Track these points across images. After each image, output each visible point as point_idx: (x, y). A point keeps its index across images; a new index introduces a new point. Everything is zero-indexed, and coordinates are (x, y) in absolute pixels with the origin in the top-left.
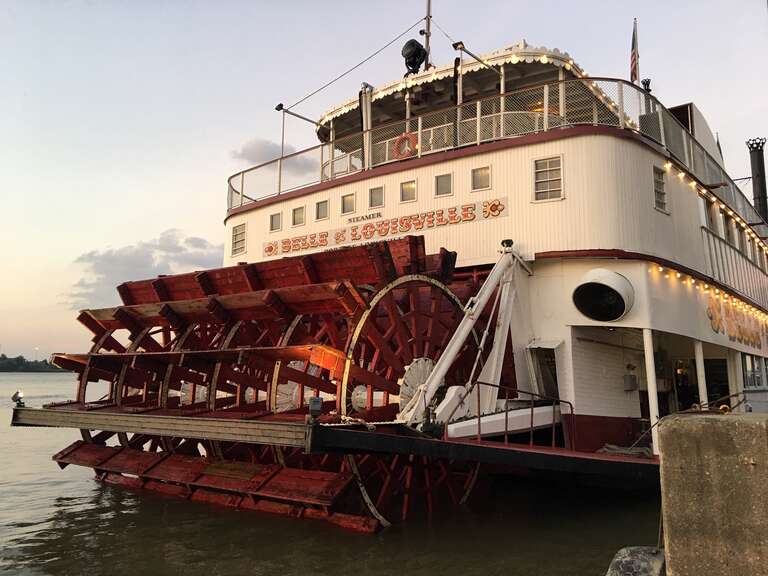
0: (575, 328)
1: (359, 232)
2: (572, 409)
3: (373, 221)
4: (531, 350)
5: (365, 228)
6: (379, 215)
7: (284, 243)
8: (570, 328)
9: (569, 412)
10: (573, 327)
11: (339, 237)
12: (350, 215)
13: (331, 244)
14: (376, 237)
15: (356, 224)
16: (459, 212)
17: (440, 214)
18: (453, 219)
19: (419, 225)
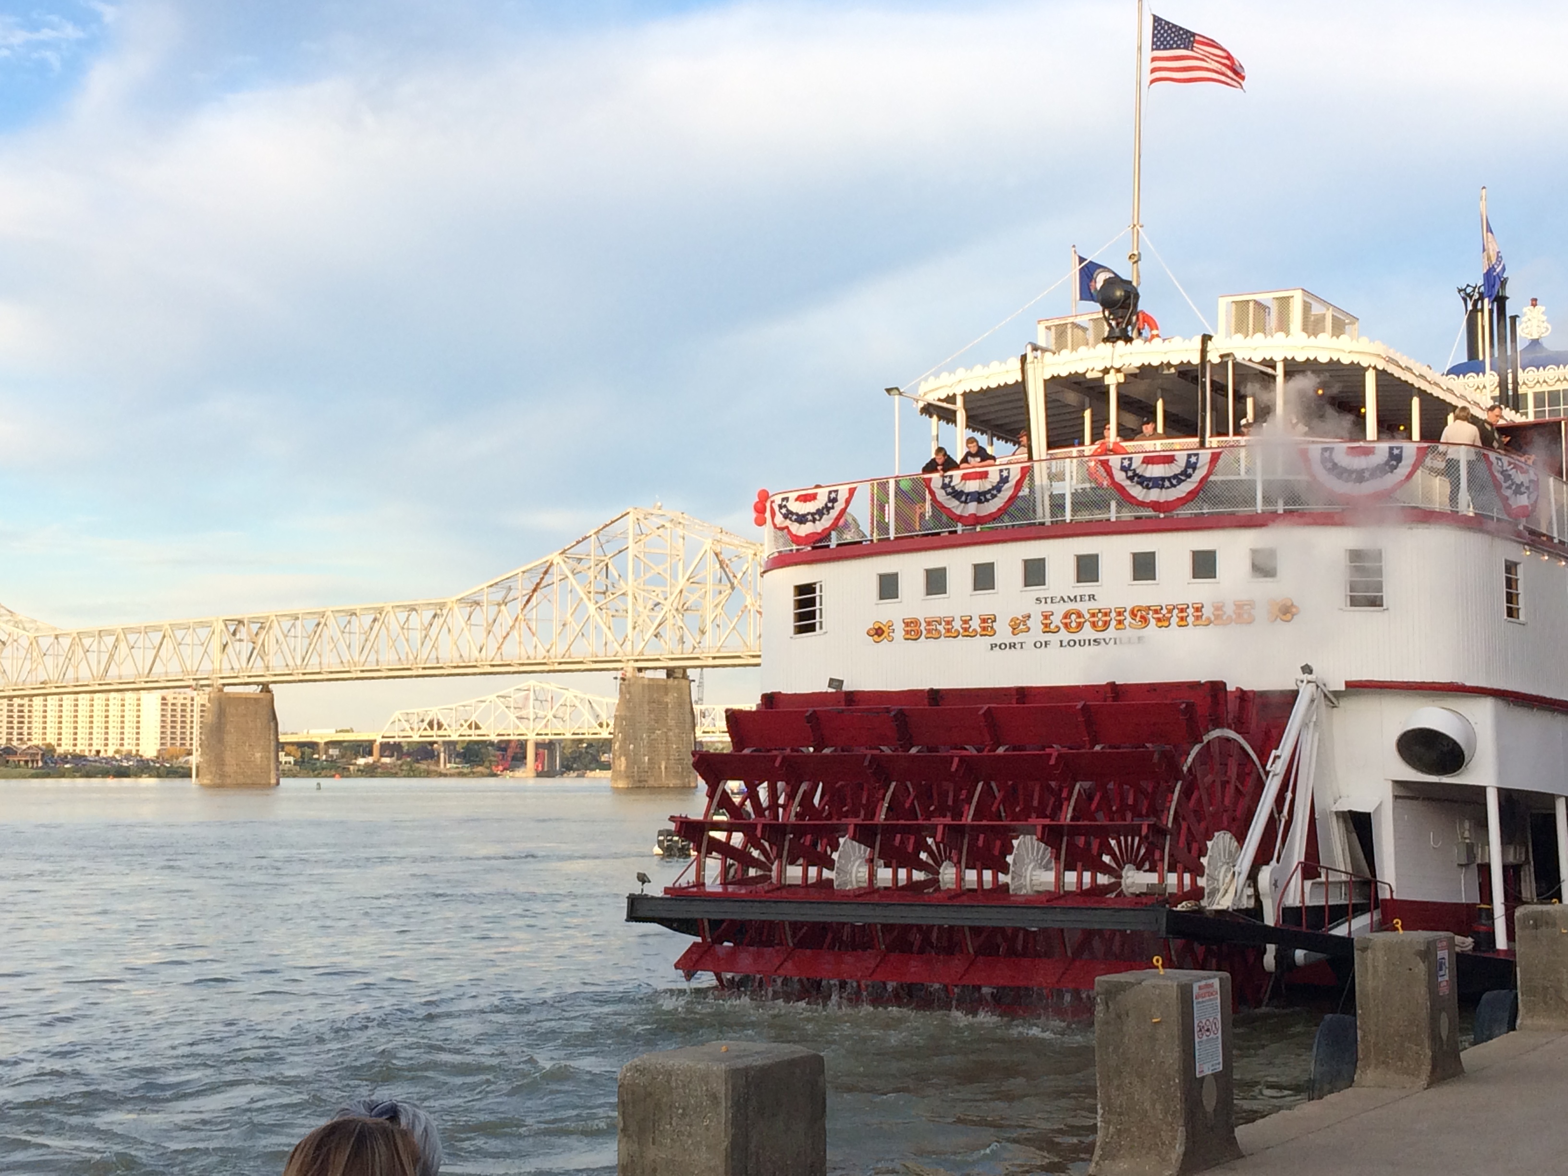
0: (1397, 783)
1: (1056, 620)
2: (1392, 892)
3: (1083, 607)
4: (1336, 813)
5: (1067, 616)
6: (1092, 597)
7: (907, 623)
8: (1390, 783)
9: (1388, 897)
10: (1396, 782)
11: (1018, 625)
12: (1037, 591)
13: (1003, 632)
14: (1087, 632)
15: (1049, 607)
16: (1229, 609)
17: (1200, 606)
18: (1219, 619)
19: (1163, 622)
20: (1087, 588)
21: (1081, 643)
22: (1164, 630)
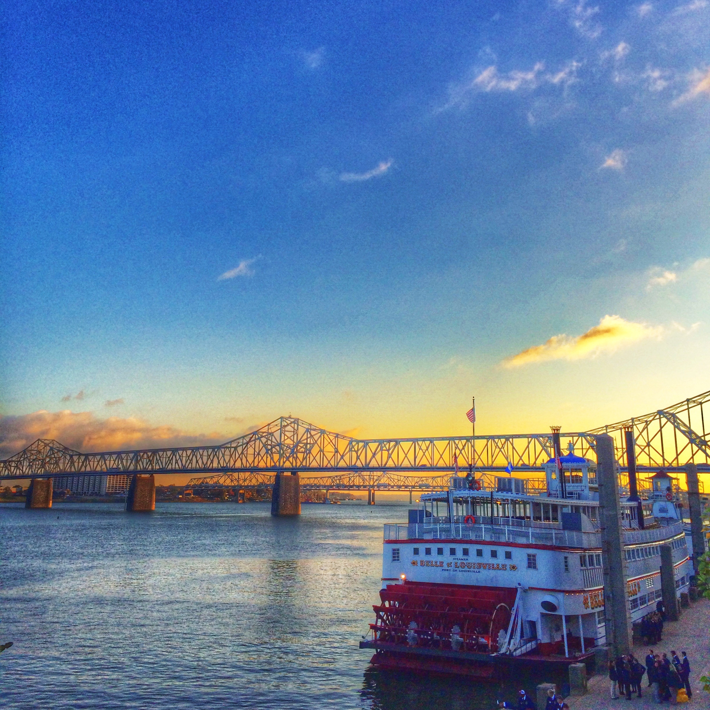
0: (541, 614)
1: (458, 565)
3: (465, 562)
4: (528, 621)
5: (461, 564)
6: (467, 559)
7: (421, 562)
8: (539, 614)
9: (540, 642)
11: (449, 565)
12: (454, 557)
13: (445, 567)
14: (466, 569)
15: (456, 561)
16: (500, 566)
17: (493, 565)
18: (498, 568)
19: (485, 568)
20: (465, 557)
21: (465, 571)
22: (485, 570)
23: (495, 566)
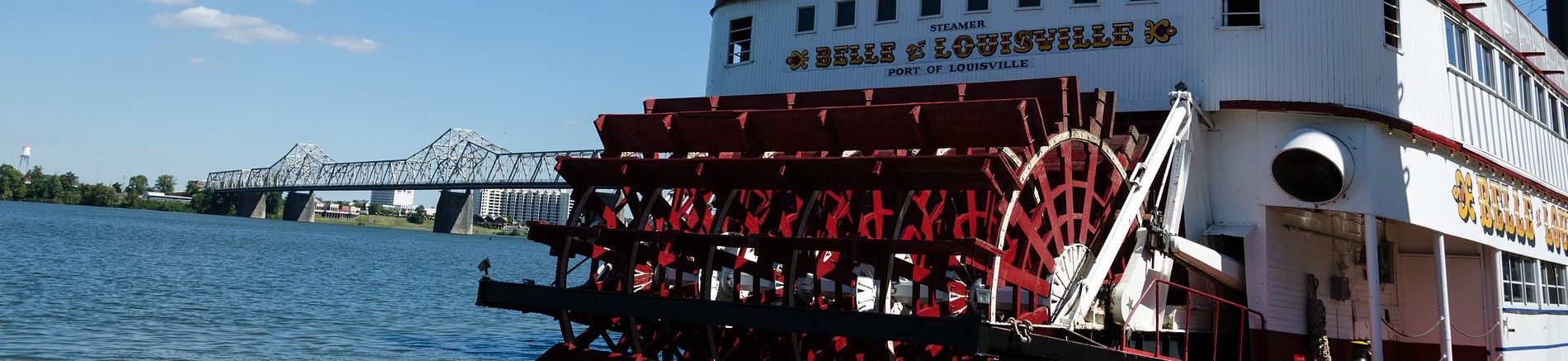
1: (948, 46)
2: (1264, 323)
3: (973, 33)
5: (958, 41)
6: (981, 23)
7: (819, 52)
8: (1264, 210)
9: (1260, 327)
10: (1269, 208)
11: (914, 52)
12: (934, 20)
13: (901, 59)
14: (976, 57)
15: (942, 34)
16: (1109, 32)
17: (1079, 32)
18: (1099, 41)
19: (1046, 46)
20: (976, 16)
21: (969, 68)
22: (1047, 56)
23: (1088, 34)
